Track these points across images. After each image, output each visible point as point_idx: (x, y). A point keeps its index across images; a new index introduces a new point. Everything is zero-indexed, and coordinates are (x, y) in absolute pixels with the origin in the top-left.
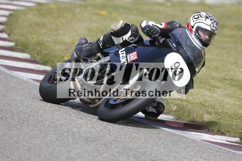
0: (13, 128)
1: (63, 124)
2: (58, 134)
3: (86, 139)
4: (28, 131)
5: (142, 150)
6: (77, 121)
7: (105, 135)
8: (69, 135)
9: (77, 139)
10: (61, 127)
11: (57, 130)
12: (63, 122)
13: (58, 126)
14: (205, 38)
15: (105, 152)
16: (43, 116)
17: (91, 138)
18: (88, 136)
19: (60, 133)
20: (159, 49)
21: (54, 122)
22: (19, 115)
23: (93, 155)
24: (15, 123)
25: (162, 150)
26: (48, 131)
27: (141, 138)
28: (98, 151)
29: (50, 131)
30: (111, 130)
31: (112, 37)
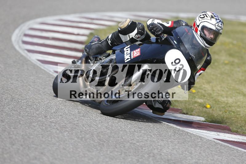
0: (93, 149)
1: (144, 146)
2: (138, 155)
4: (109, 152)
6: (158, 142)
7: (186, 157)
8: (149, 156)
9: (158, 161)
10: (142, 149)
11: (138, 152)
12: (143, 144)
13: (139, 147)
14: (211, 37)
16: (124, 137)
17: (172, 160)
18: (169, 158)
19: (141, 154)
20: (161, 46)
21: (134, 143)
22: (99, 136)
24: (95, 144)
26: (129, 153)
27: (224, 161)
29: (130, 152)
31: (119, 34)
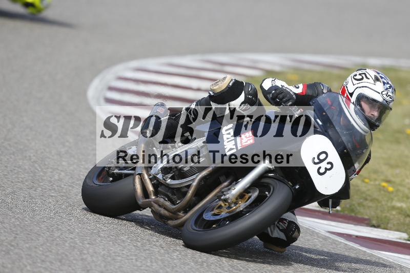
14: (372, 115)
31: (211, 102)
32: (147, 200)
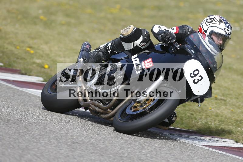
3: (7, 122)
5: (63, 132)
14: (219, 43)
15: (26, 135)
20: (175, 56)
23: (14, 137)
25: (84, 132)
28: (19, 133)
30: (32, 112)
31: (122, 42)
32: (86, 103)
